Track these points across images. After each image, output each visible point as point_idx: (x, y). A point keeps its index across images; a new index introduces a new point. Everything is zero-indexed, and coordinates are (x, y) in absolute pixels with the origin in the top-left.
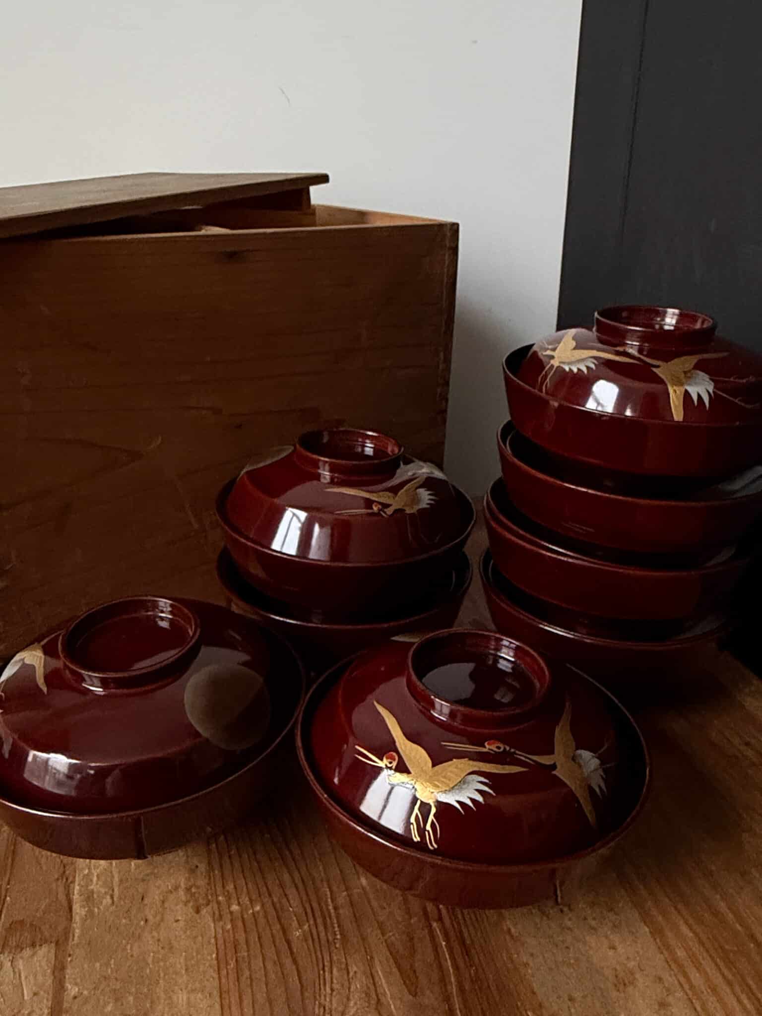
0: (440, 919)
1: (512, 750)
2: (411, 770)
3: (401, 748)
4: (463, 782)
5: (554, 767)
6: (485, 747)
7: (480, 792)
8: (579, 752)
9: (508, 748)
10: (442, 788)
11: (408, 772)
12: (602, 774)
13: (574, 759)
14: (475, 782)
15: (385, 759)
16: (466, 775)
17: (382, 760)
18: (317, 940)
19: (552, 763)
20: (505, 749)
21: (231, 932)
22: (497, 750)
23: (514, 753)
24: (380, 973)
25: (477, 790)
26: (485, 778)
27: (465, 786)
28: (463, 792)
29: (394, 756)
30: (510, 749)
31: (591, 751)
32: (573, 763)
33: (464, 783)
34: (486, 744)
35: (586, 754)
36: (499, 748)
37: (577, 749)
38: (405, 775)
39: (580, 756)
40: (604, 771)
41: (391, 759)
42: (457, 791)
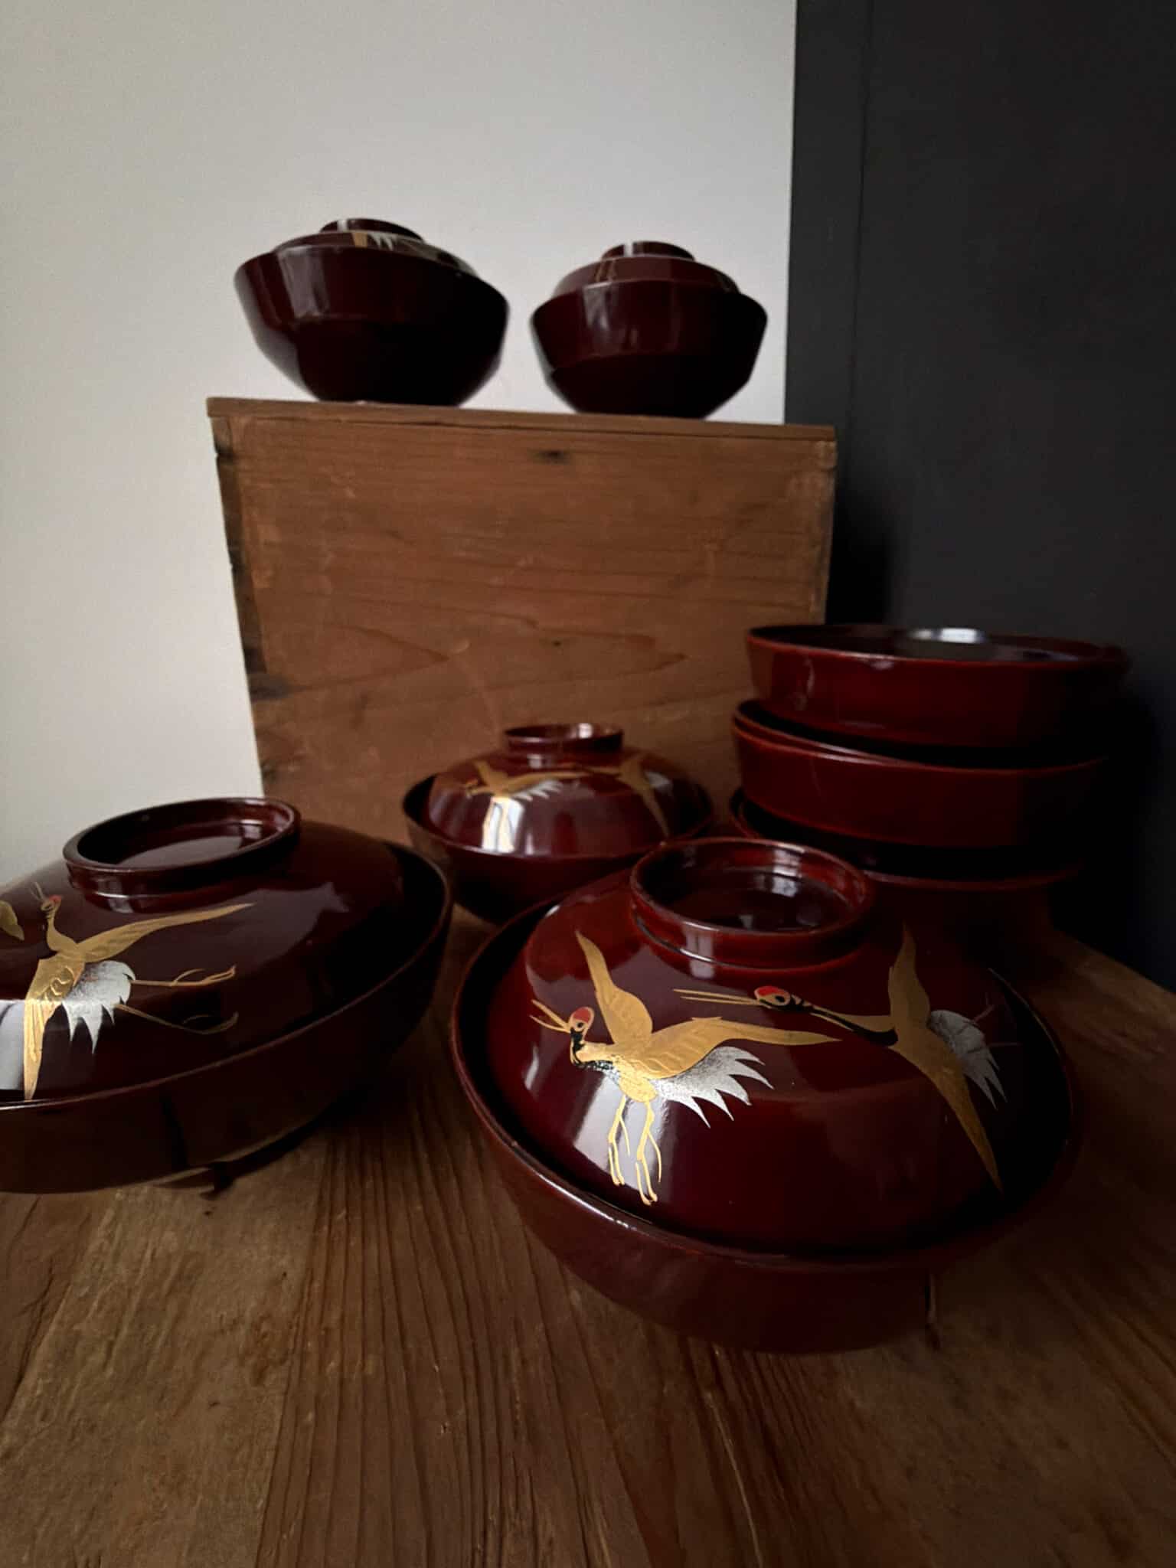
0: (718, 1383)
1: (807, 1004)
2: (614, 1037)
3: (604, 1001)
4: (708, 1061)
5: (891, 1037)
6: (755, 998)
7: (740, 1079)
8: (938, 1013)
9: (798, 1001)
10: (668, 1072)
11: (608, 1040)
12: (990, 1057)
13: (930, 1024)
14: (731, 1061)
15: (571, 1019)
16: (715, 1048)
17: (566, 1020)
18: (478, 1448)
19: (887, 1029)
20: (792, 1001)
21: (311, 1432)
22: (778, 1003)
23: (811, 1009)
24: (603, 1541)
25: (735, 1077)
26: (753, 1053)
27: (713, 1068)
28: (708, 1079)
29: (589, 1014)
30: (802, 1002)
31: (964, 1015)
32: (929, 1032)
33: (712, 1061)
34: (756, 992)
35: (953, 1019)
36: (781, 999)
37: (933, 1009)
38: (602, 1046)
39: (942, 1020)
40: (993, 1051)
41: (580, 1018)
42: (696, 1078)
